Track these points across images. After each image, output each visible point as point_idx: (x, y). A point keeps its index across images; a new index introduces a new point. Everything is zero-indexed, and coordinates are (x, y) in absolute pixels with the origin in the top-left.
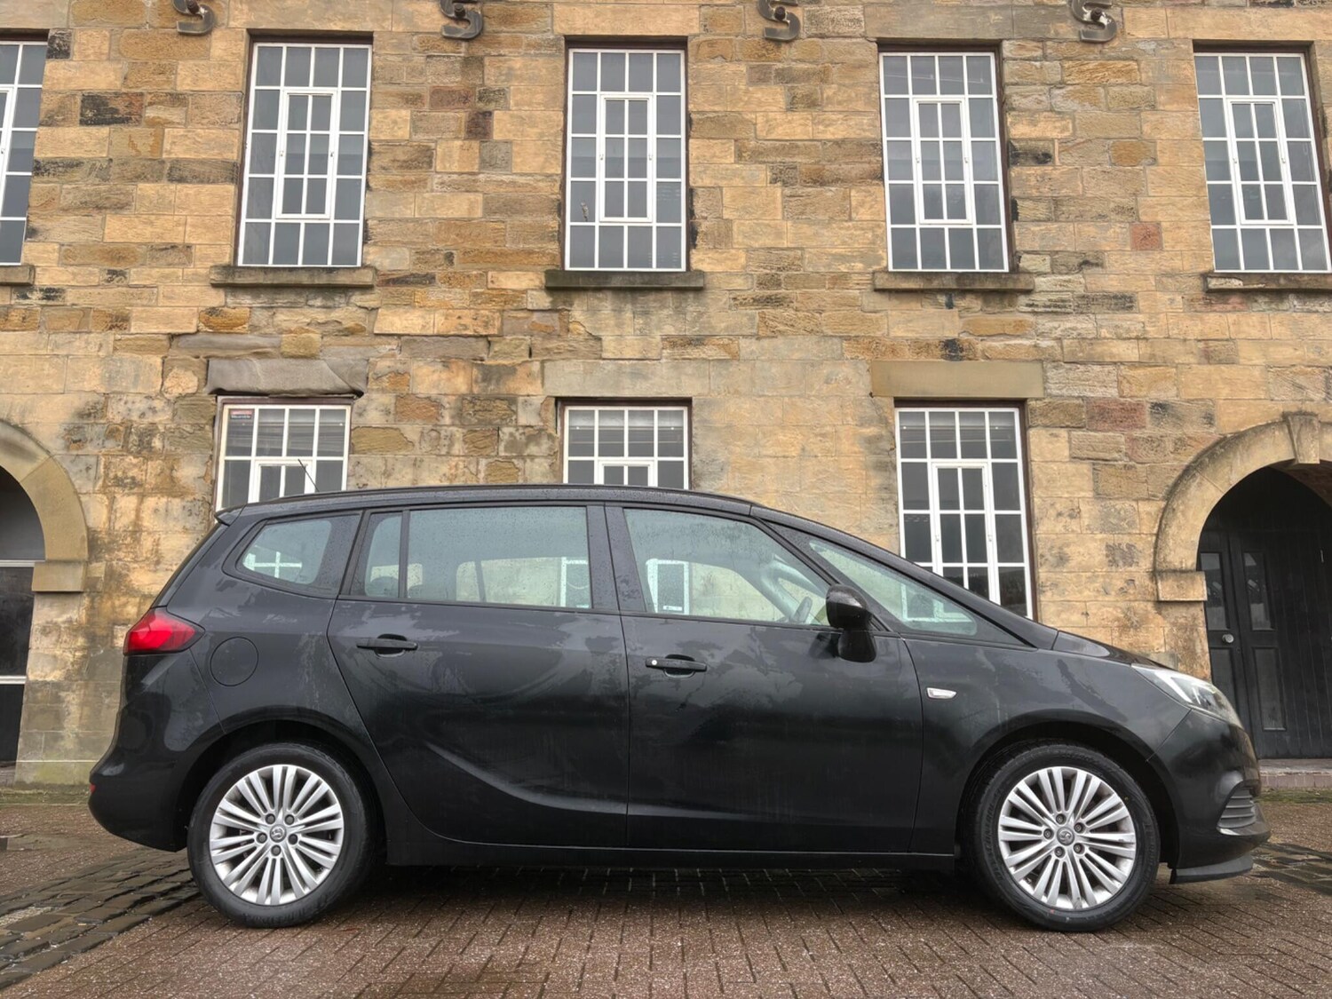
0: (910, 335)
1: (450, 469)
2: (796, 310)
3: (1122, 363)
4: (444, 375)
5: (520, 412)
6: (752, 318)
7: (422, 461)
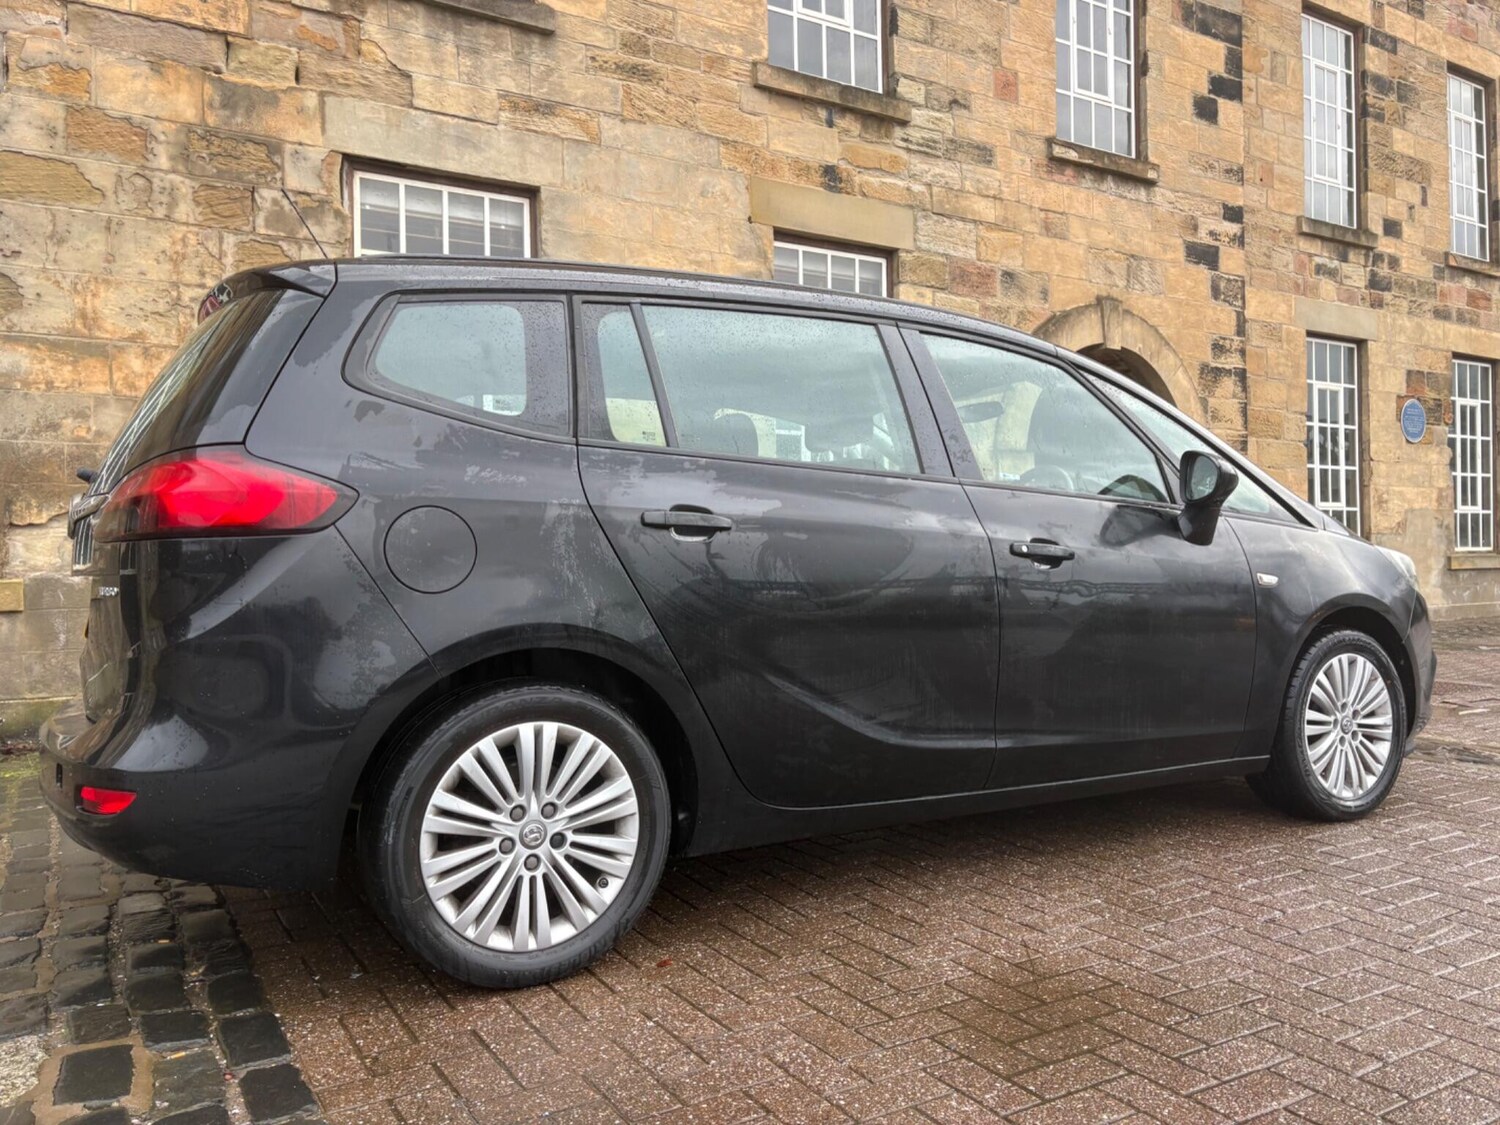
0: (790, 151)
1: (174, 243)
2: (667, 92)
3: (981, 223)
4: (154, 85)
5: (288, 166)
6: (614, 91)
7: (120, 224)
